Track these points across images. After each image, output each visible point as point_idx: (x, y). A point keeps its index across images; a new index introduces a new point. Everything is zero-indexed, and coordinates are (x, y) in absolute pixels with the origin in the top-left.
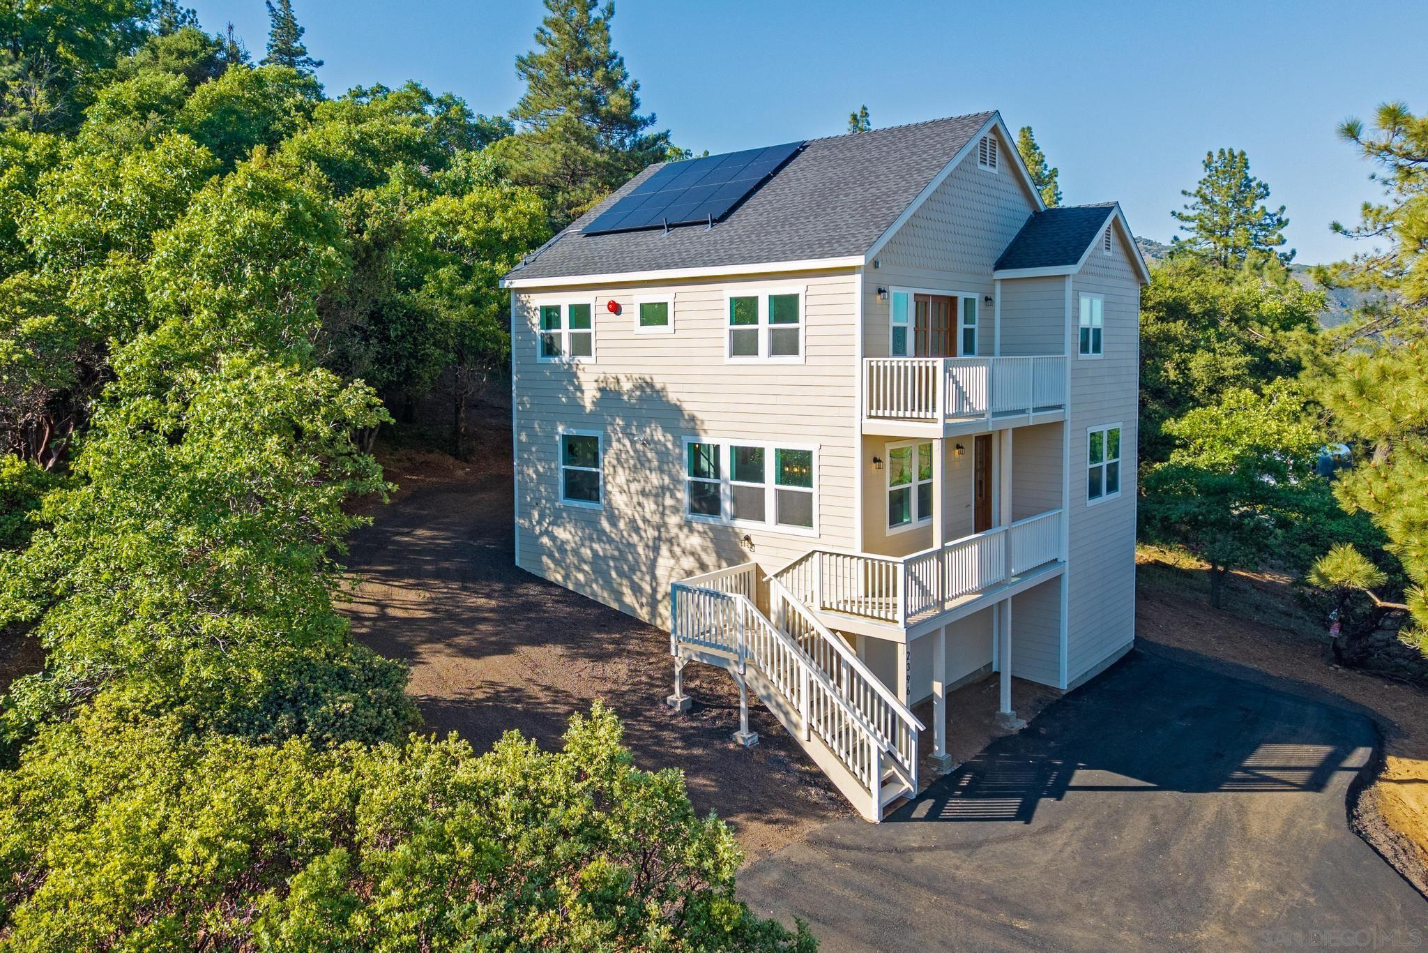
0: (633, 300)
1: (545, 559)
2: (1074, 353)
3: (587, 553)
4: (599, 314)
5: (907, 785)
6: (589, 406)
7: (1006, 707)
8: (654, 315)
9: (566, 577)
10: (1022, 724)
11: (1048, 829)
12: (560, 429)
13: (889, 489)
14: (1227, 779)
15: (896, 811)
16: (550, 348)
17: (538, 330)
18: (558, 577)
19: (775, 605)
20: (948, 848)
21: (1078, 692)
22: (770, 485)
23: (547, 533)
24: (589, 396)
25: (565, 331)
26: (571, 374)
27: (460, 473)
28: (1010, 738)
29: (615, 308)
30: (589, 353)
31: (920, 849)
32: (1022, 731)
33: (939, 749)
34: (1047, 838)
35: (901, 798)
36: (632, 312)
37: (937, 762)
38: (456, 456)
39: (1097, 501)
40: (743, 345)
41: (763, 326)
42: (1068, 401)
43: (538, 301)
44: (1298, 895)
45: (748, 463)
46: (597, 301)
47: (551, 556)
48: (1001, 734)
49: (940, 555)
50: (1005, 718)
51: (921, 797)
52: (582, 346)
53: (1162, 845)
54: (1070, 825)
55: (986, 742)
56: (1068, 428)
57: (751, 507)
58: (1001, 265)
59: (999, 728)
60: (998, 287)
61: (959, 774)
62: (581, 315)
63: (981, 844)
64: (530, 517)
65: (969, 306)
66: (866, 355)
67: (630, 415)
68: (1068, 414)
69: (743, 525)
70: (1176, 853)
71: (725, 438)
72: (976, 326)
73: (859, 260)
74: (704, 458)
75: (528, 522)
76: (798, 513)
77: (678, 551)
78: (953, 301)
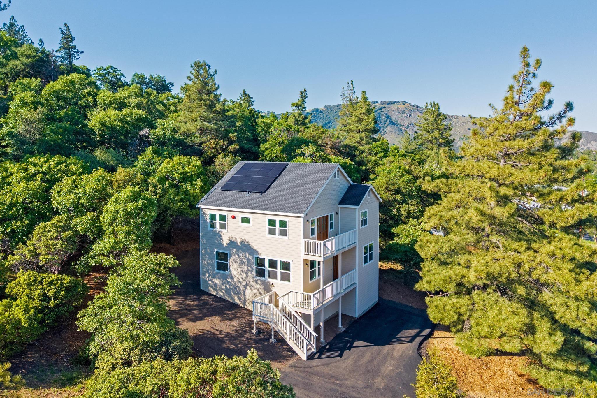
0: (239, 216)
1: (210, 288)
2: (359, 227)
3: (224, 287)
4: (229, 218)
5: (313, 350)
6: (225, 245)
7: (340, 325)
8: (246, 220)
9: (217, 293)
10: (344, 329)
11: (346, 359)
12: (215, 250)
13: (310, 271)
14: (391, 341)
15: (311, 357)
16: (213, 226)
17: (209, 221)
18: (214, 294)
19: (280, 305)
20: (322, 365)
21: (361, 318)
22: (279, 270)
23: (211, 280)
24: (225, 242)
25: (218, 222)
26: (219, 235)
28: (341, 334)
29: (234, 217)
30: (225, 229)
31: (316, 366)
32: (344, 331)
33: (322, 340)
34: (346, 361)
35: (312, 353)
36: (239, 219)
37: (321, 343)
39: (366, 264)
40: (272, 232)
41: (277, 228)
42: (357, 241)
43: (208, 212)
44: (400, 370)
45: (273, 264)
46: (228, 215)
47: (212, 287)
48: (338, 333)
49: (322, 291)
50: (340, 328)
51: (317, 353)
52: (223, 226)
53: (372, 360)
54: (352, 357)
55: (334, 335)
56: (357, 248)
57: (274, 276)
58: (341, 203)
59: (338, 331)
60: (340, 210)
61: (326, 346)
62: (223, 218)
63: (330, 364)
64: (205, 275)
65: (331, 216)
66: (304, 238)
67: (238, 248)
68: (357, 245)
69: (271, 281)
70: (375, 362)
71: (266, 257)
72: (333, 221)
73: (302, 215)
74: (260, 262)
75: (205, 277)
76: (286, 278)
77: (252, 288)
78: (327, 217)
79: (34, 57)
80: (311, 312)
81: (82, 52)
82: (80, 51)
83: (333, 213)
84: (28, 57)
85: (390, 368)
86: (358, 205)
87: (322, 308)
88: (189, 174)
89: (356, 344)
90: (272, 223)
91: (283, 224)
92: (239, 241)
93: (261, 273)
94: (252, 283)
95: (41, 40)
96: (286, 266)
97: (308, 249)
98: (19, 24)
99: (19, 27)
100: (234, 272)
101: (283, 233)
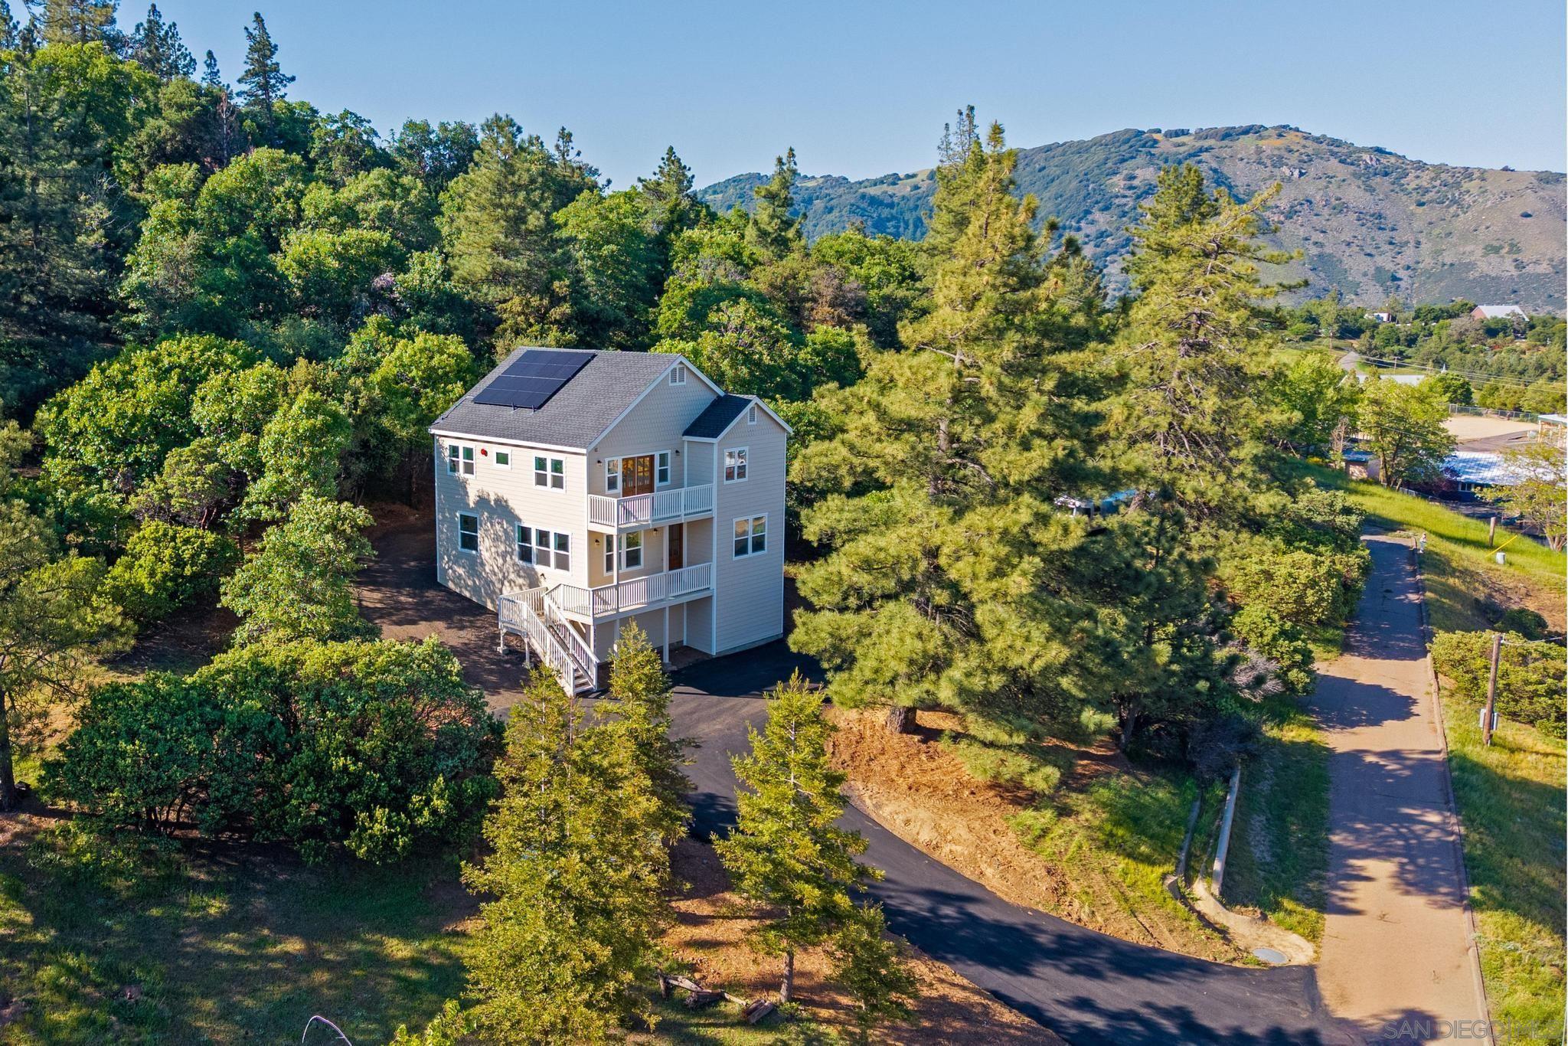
0: (493, 450)
1: (449, 580)
2: (720, 483)
3: (471, 581)
4: (477, 455)
5: (591, 686)
6: (472, 505)
7: (666, 659)
8: (502, 459)
9: (460, 591)
10: (674, 668)
12: (458, 512)
13: (605, 554)
15: (583, 695)
16: (454, 467)
17: (447, 460)
18: (457, 591)
19: (546, 611)
21: (723, 657)
22: (552, 550)
23: (451, 569)
24: (472, 499)
25: (461, 460)
26: (462, 485)
27: (412, 518)
29: (484, 453)
30: (472, 473)
36: (492, 456)
38: (410, 506)
39: (743, 557)
40: (541, 480)
41: (549, 473)
42: (714, 507)
43: (447, 443)
45: (543, 537)
46: (477, 449)
47: (453, 580)
49: (617, 587)
51: (598, 692)
52: (469, 469)
56: (715, 521)
57: (544, 560)
58: (687, 433)
60: (685, 446)
62: (469, 453)
64: (443, 560)
65: (663, 457)
66: (589, 492)
67: (492, 512)
68: (715, 514)
69: (541, 568)
71: (533, 524)
72: (669, 467)
73: (584, 451)
74: (525, 534)
75: (444, 563)
76: (563, 564)
77: (513, 584)
78: (652, 457)
79: (191, 106)
80: (588, 620)
81: (293, 79)
82: (289, 75)
83: (669, 452)
84: (181, 108)
86: (715, 436)
87: (619, 618)
88: (440, 372)
90: (541, 464)
91: (557, 466)
92: (492, 498)
93: (526, 555)
94: (512, 575)
95: (210, 54)
96: (563, 542)
97: (595, 513)
98: (166, 20)
99: (166, 28)
100: (486, 555)
101: (558, 483)
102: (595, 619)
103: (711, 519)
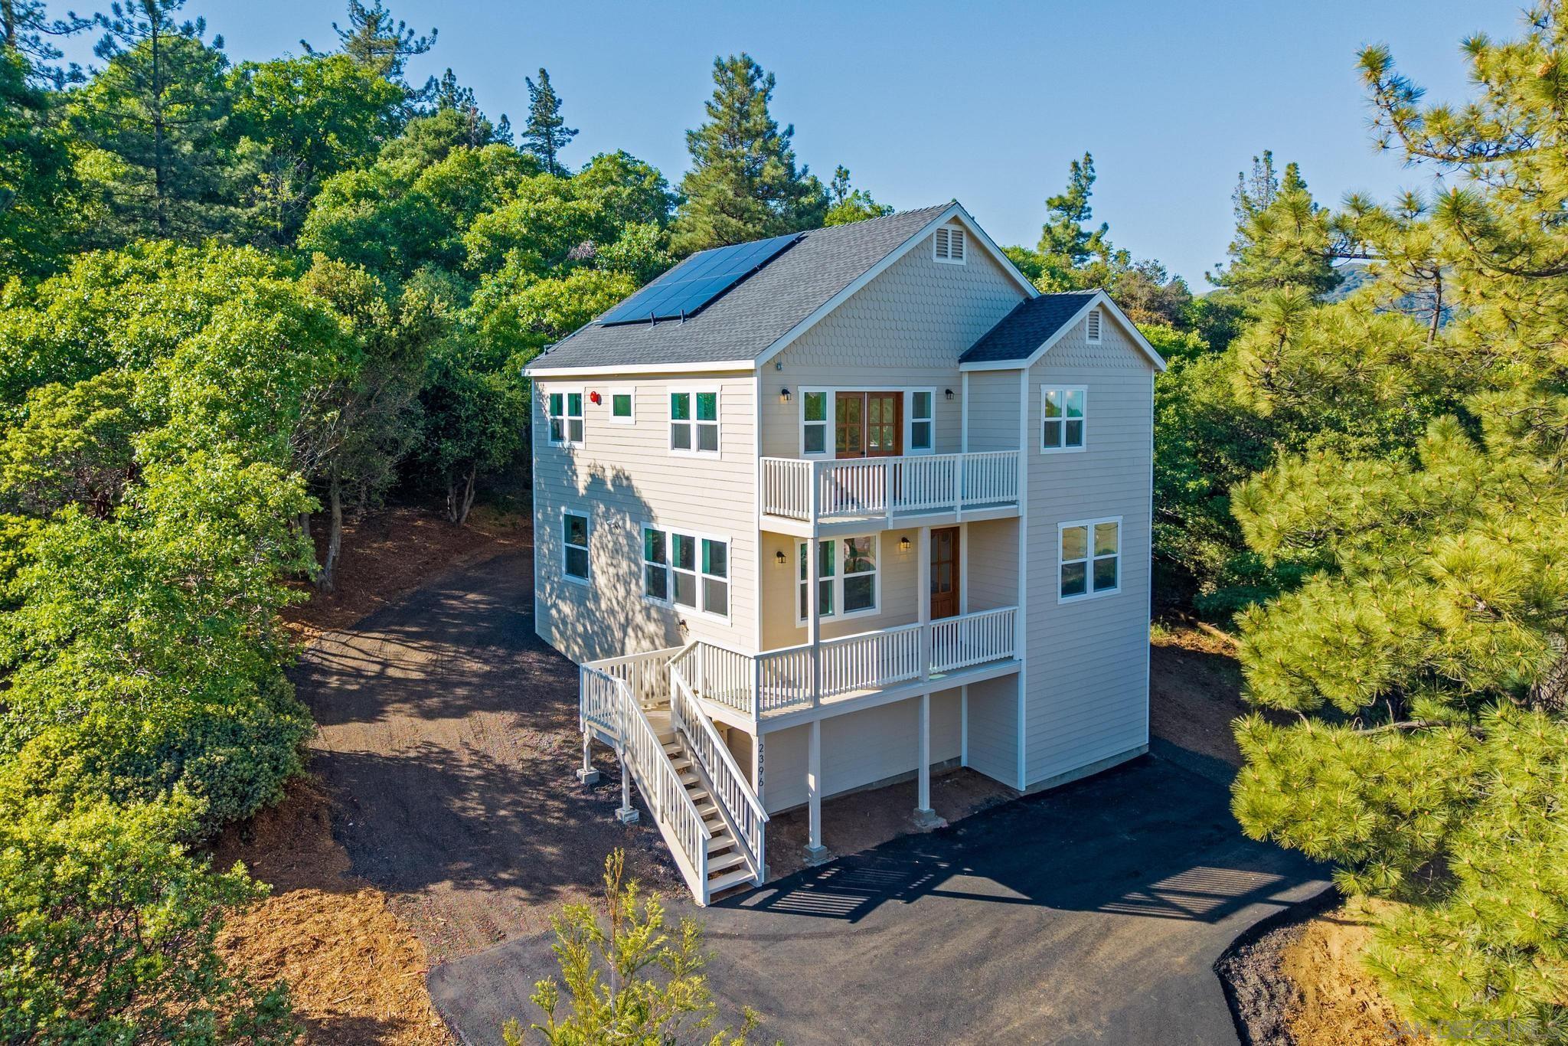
0: (608, 391)
1: (553, 630)
2: (1033, 448)
3: (580, 627)
4: (587, 404)
6: (582, 491)
8: (622, 406)
10: (941, 823)
11: (872, 930)
12: (563, 509)
15: (731, 897)
16: (557, 435)
17: (549, 417)
18: (562, 647)
20: (751, 938)
21: (1041, 797)
22: (698, 573)
23: (555, 605)
24: (582, 482)
25: (566, 418)
26: (568, 459)
28: (919, 837)
29: (596, 398)
30: (581, 440)
31: (723, 936)
32: (939, 832)
34: (861, 938)
36: (608, 403)
39: (1077, 598)
40: (681, 438)
41: (694, 422)
42: (1022, 495)
43: (549, 389)
45: (684, 548)
46: (586, 391)
47: (557, 627)
48: (910, 831)
49: (813, 651)
50: (921, 815)
52: (577, 433)
54: (898, 929)
55: (888, 836)
56: (1024, 524)
57: (687, 593)
58: (973, 355)
59: (913, 825)
60: (966, 380)
61: (824, 867)
62: (576, 404)
63: (787, 938)
64: (544, 590)
65: (921, 400)
66: (763, 452)
67: (609, 499)
68: (1023, 510)
69: (681, 609)
70: (987, 971)
71: (669, 526)
72: (932, 420)
73: (749, 364)
74: (656, 542)
75: (543, 594)
76: (717, 602)
77: (640, 634)
78: (899, 396)
80: (747, 724)
83: (933, 390)
85: (1046, 1010)
86: (1026, 359)
87: (817, 719)
89: (957, 882)
90: (680, 404)
91: (708, 406)
92: (609, 474)
93: (657, 585)
94: (639, 619)
96: (717, 556)
97: (774, 498)
100: (601, 581)
101: (709, 440)
102: (761, 723)
103: (1016, 520)
